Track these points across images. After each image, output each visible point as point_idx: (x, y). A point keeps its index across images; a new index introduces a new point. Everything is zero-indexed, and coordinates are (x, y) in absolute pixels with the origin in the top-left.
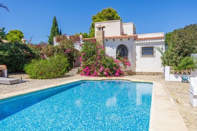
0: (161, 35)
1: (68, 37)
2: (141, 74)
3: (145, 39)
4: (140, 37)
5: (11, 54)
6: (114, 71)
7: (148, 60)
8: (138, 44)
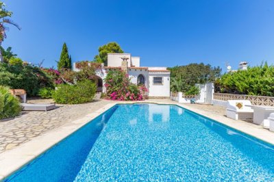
0: (165, 69)
1: (89, 64)
2: (153, 98)
3: (154, 71)
4: (150, 69)
5: (25, 77)
6: (137, 96)
7: (158, 87)
8: (151, 75)
